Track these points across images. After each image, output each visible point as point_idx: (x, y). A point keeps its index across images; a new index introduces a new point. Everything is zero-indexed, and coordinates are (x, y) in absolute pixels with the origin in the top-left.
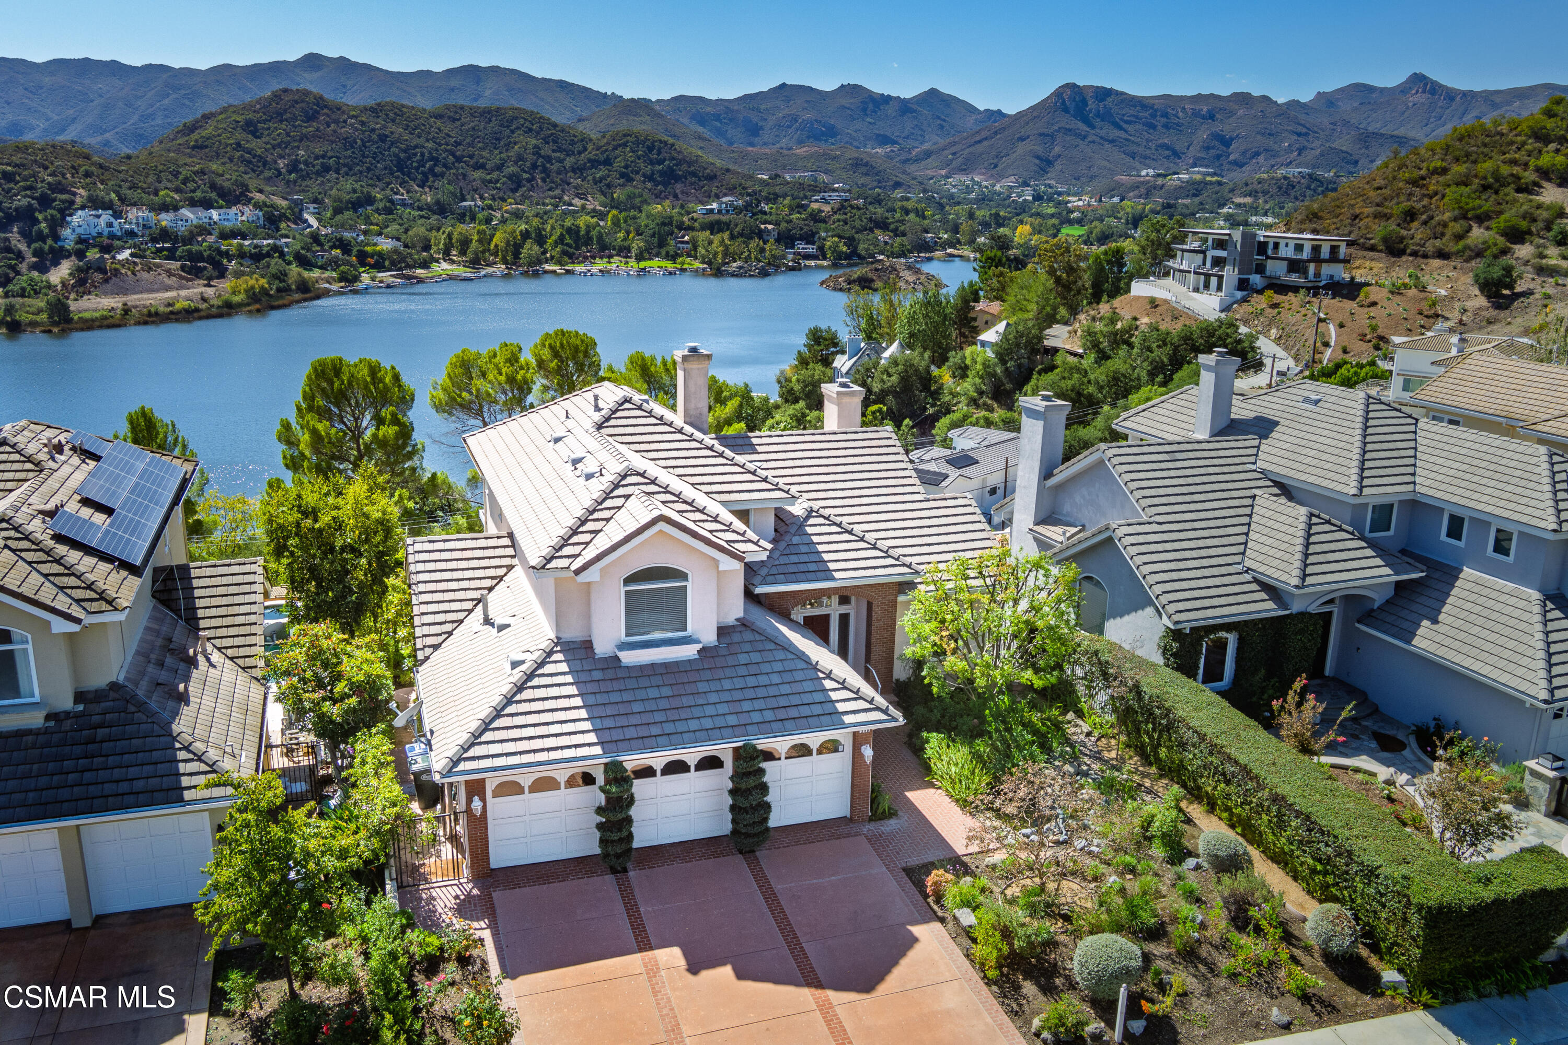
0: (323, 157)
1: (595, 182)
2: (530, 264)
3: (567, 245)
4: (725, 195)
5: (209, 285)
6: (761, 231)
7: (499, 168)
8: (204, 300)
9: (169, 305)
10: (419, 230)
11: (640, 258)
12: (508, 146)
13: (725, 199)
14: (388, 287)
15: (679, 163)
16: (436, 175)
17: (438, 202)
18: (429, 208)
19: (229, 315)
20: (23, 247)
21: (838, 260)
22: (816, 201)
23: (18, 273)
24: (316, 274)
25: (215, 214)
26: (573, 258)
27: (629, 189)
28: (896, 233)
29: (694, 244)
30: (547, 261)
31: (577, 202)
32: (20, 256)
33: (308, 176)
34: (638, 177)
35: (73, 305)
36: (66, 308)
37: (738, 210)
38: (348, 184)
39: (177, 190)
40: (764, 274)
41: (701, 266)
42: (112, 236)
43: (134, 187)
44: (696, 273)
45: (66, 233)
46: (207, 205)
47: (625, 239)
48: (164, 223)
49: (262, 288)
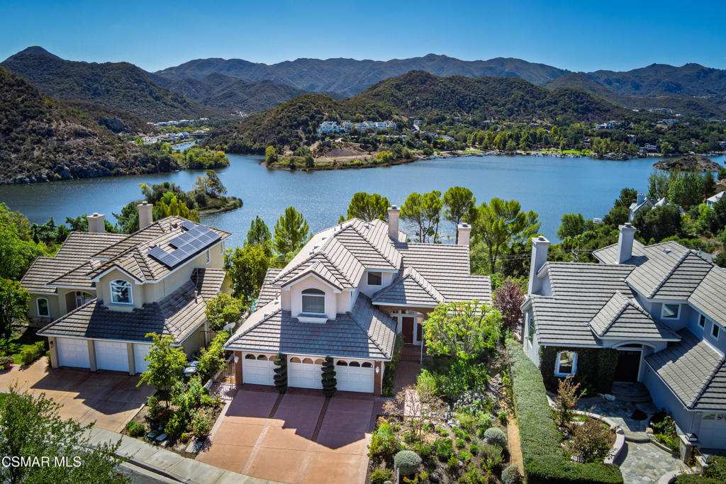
0: (427, 100)
1: (549, 112)
2: (510, 150)
3: (530, 142)
4: (613, 119)
5: (370, 154)
6: (628, 138)
7: (504, 105)
8: (366, 160)
9: (352, 162)
10: (462, 133)
11: (562, 150)
12: (509, 95)
13: (611, 122)
14: (444, 158)
15: (591, 104)
16: (474, 108)
17: (474, 121)
18: (470, 123)
19: (375, 167)
20: (303, 136)
21: (667, 154)
22: (660, 123)
23: (299, 146)
24: (415, 151)
25: (377, 124)
26: (531, 148)
27: (565, 115)
28: (703, 140)
29: (592, 142)
30: (519, 149)
31: (539, 121)
32: (301, 139)
33: (419, 108)
34: (570, 110)
35: (315, 160)
36: (312, 160)
37: (617, 127)
38: (435, 112)
39: (364, 114)
40: (625, 159)
41: (593, 154)
42: (335, 132)
43: (347, 112)
44: (591, 157)
45: (319, 130)
46: (374, 120)
47: (559, 140)
48: (356, 127)
49: (390, 156)
